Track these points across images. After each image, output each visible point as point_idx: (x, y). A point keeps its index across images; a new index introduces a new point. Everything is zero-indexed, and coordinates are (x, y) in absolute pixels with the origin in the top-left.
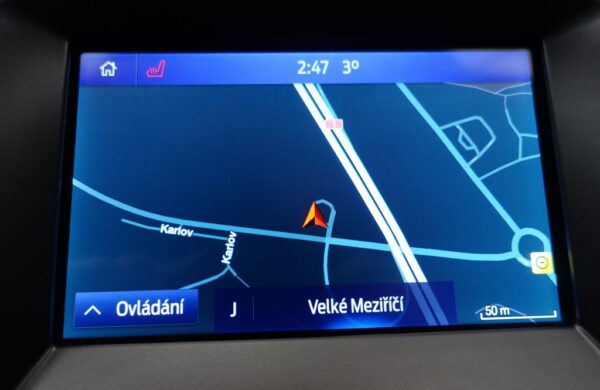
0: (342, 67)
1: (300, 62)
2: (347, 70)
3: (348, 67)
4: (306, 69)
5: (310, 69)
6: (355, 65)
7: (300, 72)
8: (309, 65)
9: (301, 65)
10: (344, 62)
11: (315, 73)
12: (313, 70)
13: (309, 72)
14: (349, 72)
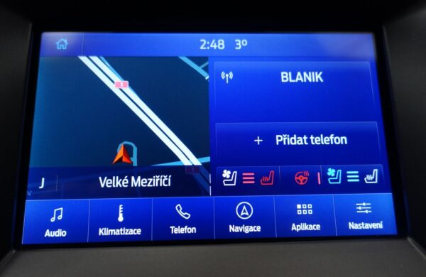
0: (235, 44)
1: (202, 40)
2: (238, 46)
3: (239, 44)
4: (206, 45)
5: (209, 45)
6: (244, 43)
7: (202, 48)
8: (208, 43)
9: (203, 42)
10: (236, 41)
11: (213, 48)
12: (211, 46)
13: (208, 48)
14: (240, 48)
